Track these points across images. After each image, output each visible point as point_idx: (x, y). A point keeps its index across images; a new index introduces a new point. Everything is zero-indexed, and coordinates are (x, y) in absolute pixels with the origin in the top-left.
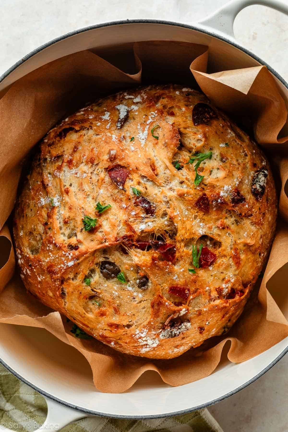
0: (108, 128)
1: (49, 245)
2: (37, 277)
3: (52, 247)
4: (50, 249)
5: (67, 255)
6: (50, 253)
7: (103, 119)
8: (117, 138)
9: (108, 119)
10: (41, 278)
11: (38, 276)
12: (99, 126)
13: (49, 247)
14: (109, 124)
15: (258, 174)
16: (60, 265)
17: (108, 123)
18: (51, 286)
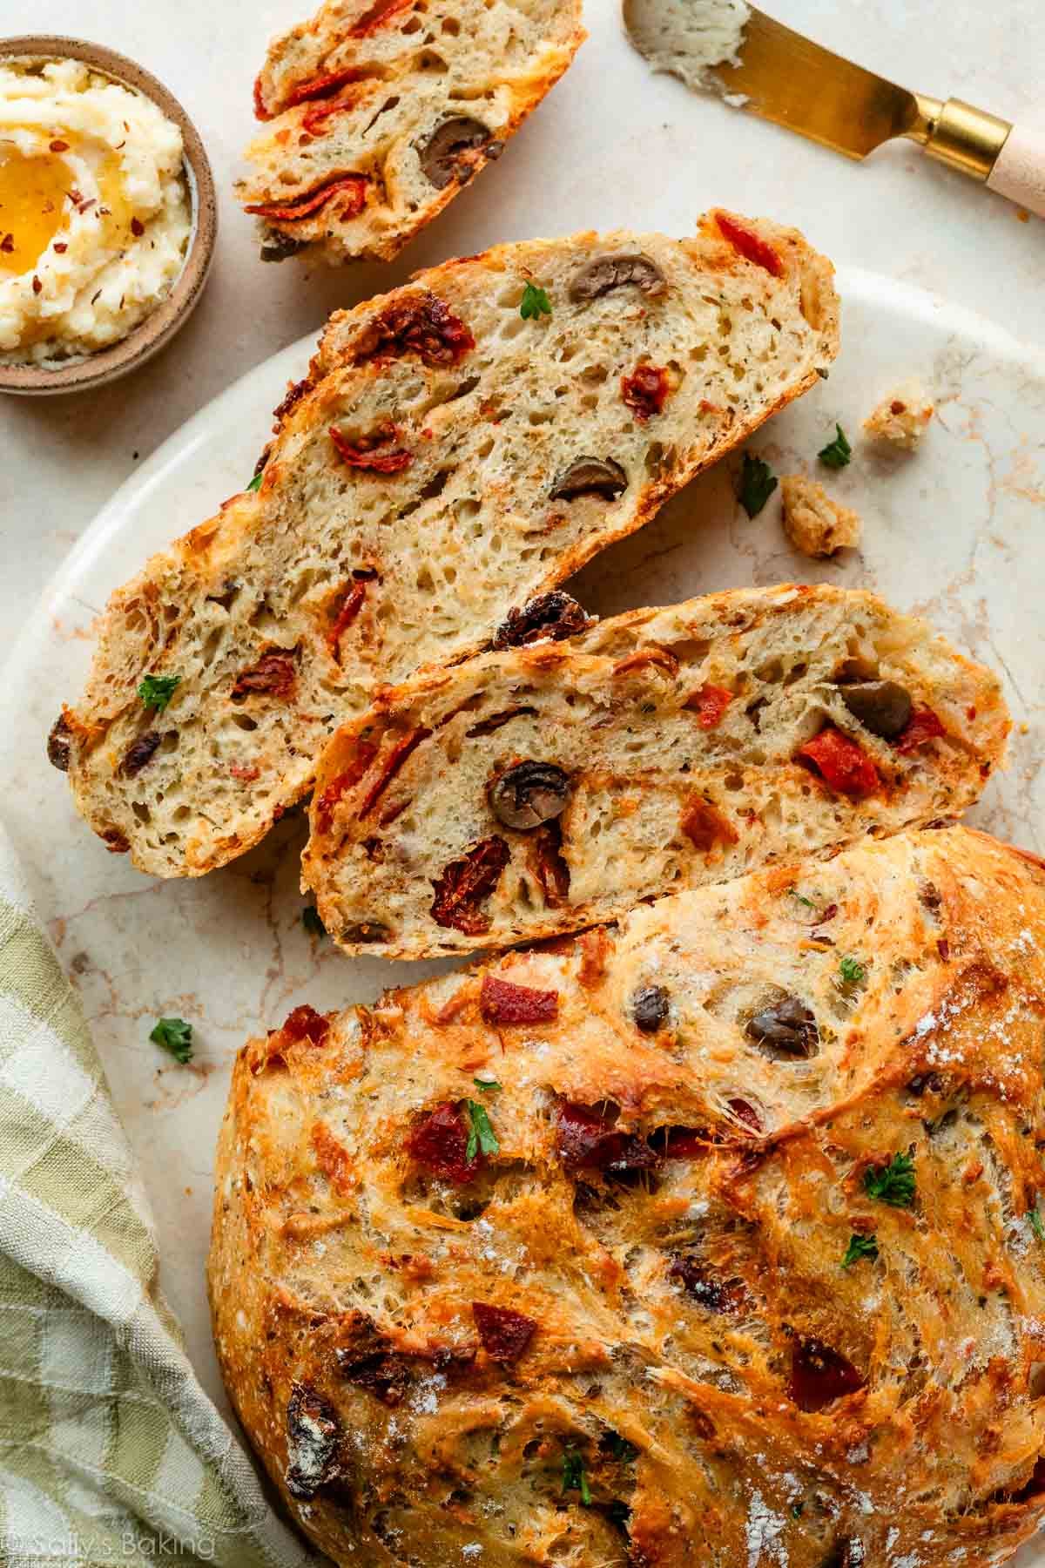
0: (892, 1531)
1: (1018, 1071)
2: (1038, 940)
3: (1006, 1066)
4: (1009, 1059)
5: (946, 1052)
6: (1007, 1041)
7: (917, 1555)
8: (856, 1505)
9: (896, 1559)
10: (1021, 943)
11: (1034, 946)
12: (926, 1529)
13: (1017, 1064)
14: (890, 1544)
15: (324, 1478)
16: (964, 1008)
17: (893, 1549)
18: (979, 921)
